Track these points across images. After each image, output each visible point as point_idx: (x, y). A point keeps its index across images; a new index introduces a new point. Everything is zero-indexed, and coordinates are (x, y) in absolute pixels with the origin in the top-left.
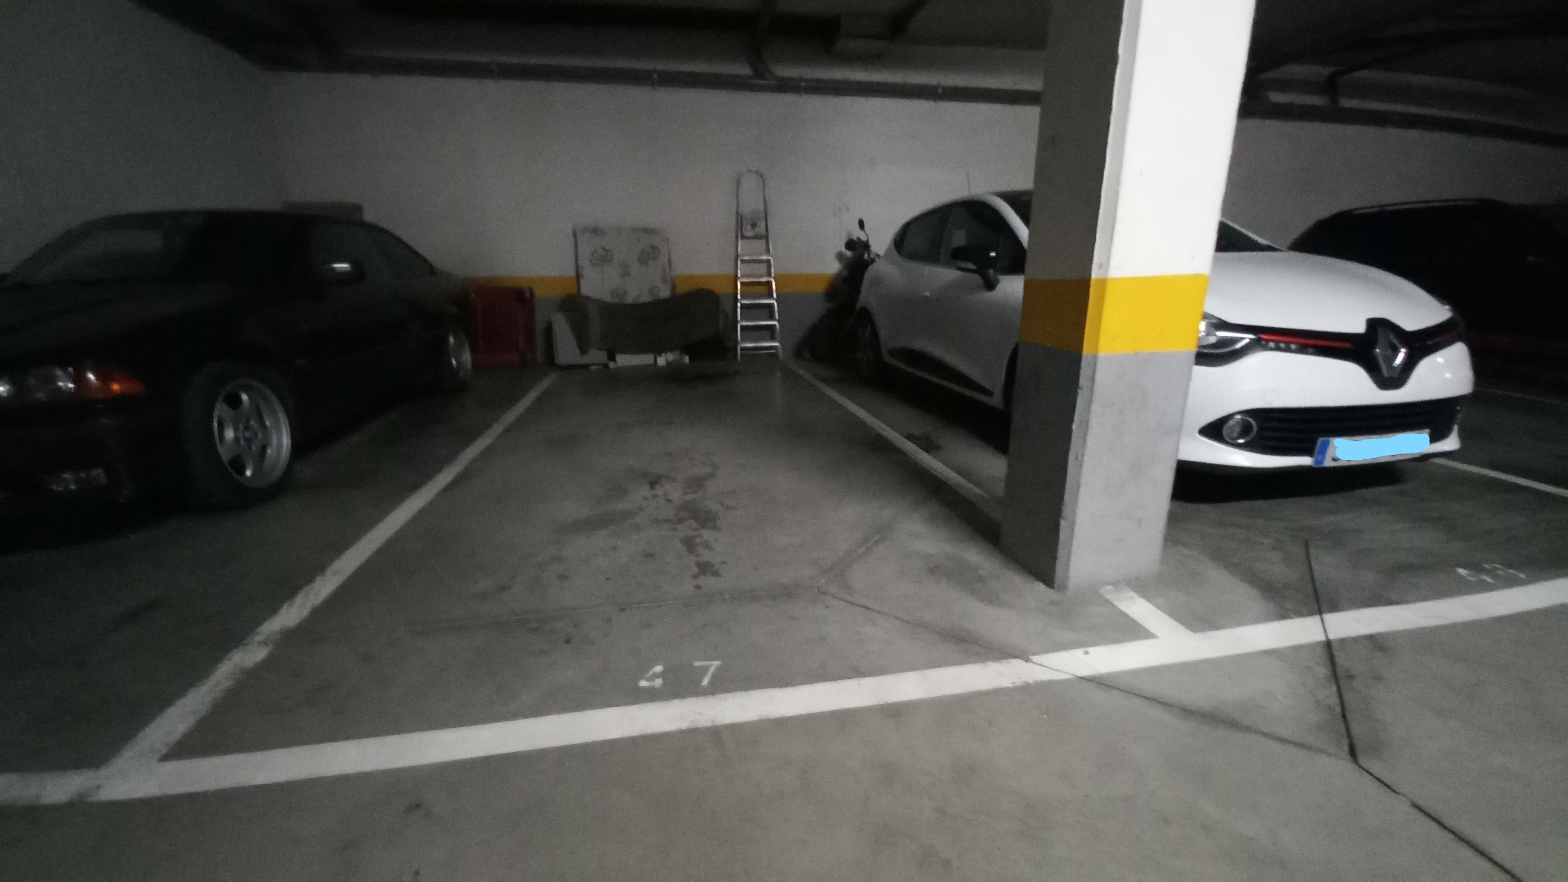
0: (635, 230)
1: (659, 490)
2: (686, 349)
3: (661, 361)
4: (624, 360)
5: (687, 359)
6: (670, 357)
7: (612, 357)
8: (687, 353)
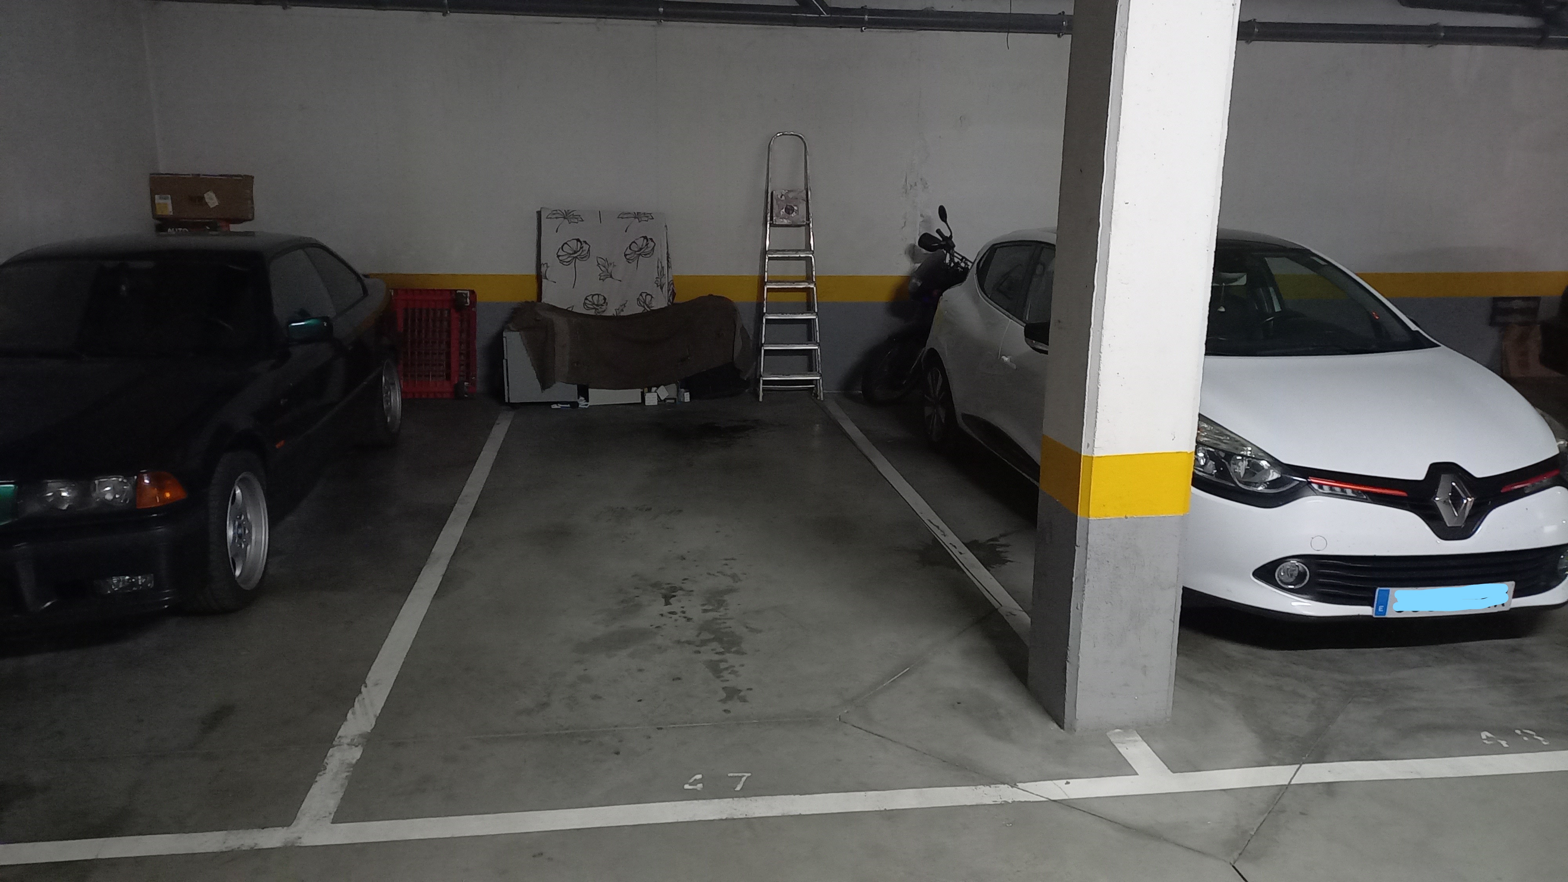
0: (623, 215)
1: (675, 605)
2: (686, 384)
3: (651, 399)
4: (599, 397)
5: (687, 397)
6: (663, 392)
7: (583, 392)
8: (688, 388)
